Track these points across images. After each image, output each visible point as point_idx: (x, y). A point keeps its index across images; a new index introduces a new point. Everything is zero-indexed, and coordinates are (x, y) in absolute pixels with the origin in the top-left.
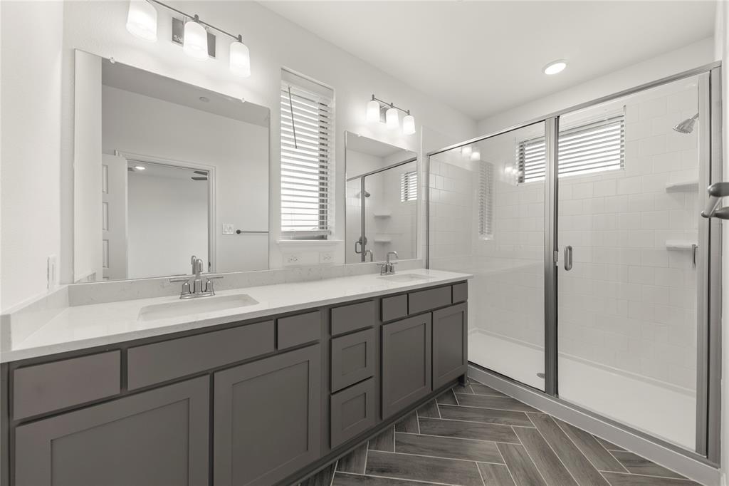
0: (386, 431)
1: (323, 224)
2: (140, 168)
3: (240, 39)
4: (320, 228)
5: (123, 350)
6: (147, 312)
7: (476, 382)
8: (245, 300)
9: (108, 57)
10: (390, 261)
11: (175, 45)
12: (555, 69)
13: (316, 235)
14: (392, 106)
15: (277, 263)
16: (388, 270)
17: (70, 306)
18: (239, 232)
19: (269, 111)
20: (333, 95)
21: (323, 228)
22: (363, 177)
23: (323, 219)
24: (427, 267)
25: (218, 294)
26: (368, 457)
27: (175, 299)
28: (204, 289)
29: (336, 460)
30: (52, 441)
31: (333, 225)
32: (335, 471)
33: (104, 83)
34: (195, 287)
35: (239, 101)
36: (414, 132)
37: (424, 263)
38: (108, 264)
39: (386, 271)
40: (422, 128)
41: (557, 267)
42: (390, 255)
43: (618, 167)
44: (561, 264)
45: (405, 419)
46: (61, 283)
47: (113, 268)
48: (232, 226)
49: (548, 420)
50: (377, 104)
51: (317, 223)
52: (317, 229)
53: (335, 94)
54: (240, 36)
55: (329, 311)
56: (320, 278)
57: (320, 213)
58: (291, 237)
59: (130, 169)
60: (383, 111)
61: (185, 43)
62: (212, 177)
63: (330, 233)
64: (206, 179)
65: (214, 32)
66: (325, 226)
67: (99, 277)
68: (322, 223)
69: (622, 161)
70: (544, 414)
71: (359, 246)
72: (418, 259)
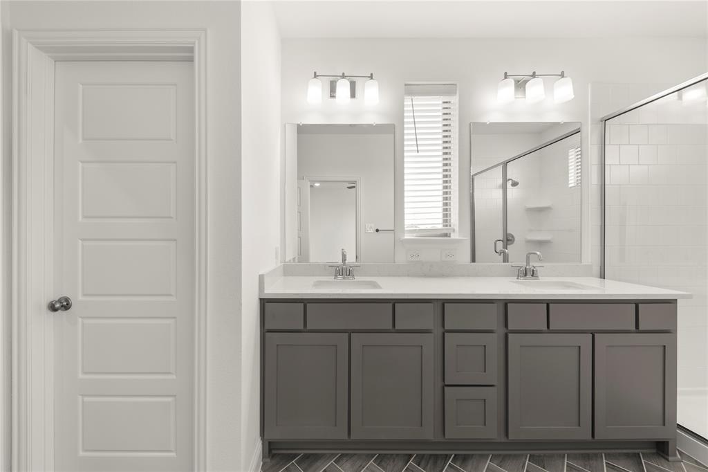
0: (515, 456)
1: (447, 222)
2: (317, 185)
3: (371, 77)
4: (444, 226)
5: (305, 302)
6: (317, 284)
8: (375, 285)
9: (299, 123)
10: (531, 264)
11: (332, 99)
13: (439, 233)
14: (534, 75)
15: (401, 258)
16: (527, 273)
17: (285, 275)
18: (377, 231)
19: (394, 125)
20: (456, 90)
21: (447, 226)
22: (505, 164)
23: (446, 217)
24: (603, 276)
25: (357, 278)
26: (487, 468)
27: (331, 279)
28: (348, 274)
29: (453, 453)
30: (277, 345)
31: (457, 222)
32: (450, 462)
33: (298, 133)
34: (344, 271)
35: (372, 125)
36: (573, 96)
37: (596, 269)
38: (300, 254)
39: (526, 275)
40: (590, 86)
42: (531, 256)
45: (545, 455)
46: (281, 262)
47: (303, 254)
48: (373, 225)
50: (511, 81)
51: (441, 221)
52: (440, 227)
53: (458, 89)
54: (372, 74)
55: (443, 305)
56: (442, 276)
57: (444, 211)
58: (415, 235)
59: (311, 186)
60: (520, 85)
61: (337, 96)
62: (358, 186)
63: (454, 230)
64: (354, 187)
65: (354, 79)
66: (448, 224)
67: (296, 260)
68: (445, 221)
71: (500, 246)
72: (584, 262)
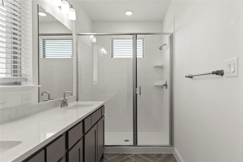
7: (108, 154)
12: (129, 13)
24: (77, 100)
39: (64, 104)
41: (137, 94)
42: (66, 93)
43: (142, 57)
44: (138, 93)
49: (136, 156)
69: (143, 55)
70: (134, 154)
72: (74, 96)
